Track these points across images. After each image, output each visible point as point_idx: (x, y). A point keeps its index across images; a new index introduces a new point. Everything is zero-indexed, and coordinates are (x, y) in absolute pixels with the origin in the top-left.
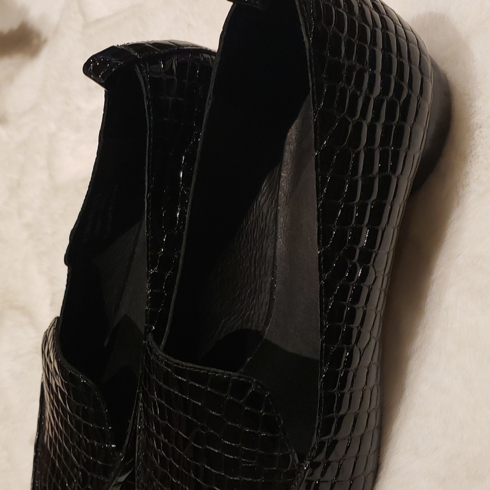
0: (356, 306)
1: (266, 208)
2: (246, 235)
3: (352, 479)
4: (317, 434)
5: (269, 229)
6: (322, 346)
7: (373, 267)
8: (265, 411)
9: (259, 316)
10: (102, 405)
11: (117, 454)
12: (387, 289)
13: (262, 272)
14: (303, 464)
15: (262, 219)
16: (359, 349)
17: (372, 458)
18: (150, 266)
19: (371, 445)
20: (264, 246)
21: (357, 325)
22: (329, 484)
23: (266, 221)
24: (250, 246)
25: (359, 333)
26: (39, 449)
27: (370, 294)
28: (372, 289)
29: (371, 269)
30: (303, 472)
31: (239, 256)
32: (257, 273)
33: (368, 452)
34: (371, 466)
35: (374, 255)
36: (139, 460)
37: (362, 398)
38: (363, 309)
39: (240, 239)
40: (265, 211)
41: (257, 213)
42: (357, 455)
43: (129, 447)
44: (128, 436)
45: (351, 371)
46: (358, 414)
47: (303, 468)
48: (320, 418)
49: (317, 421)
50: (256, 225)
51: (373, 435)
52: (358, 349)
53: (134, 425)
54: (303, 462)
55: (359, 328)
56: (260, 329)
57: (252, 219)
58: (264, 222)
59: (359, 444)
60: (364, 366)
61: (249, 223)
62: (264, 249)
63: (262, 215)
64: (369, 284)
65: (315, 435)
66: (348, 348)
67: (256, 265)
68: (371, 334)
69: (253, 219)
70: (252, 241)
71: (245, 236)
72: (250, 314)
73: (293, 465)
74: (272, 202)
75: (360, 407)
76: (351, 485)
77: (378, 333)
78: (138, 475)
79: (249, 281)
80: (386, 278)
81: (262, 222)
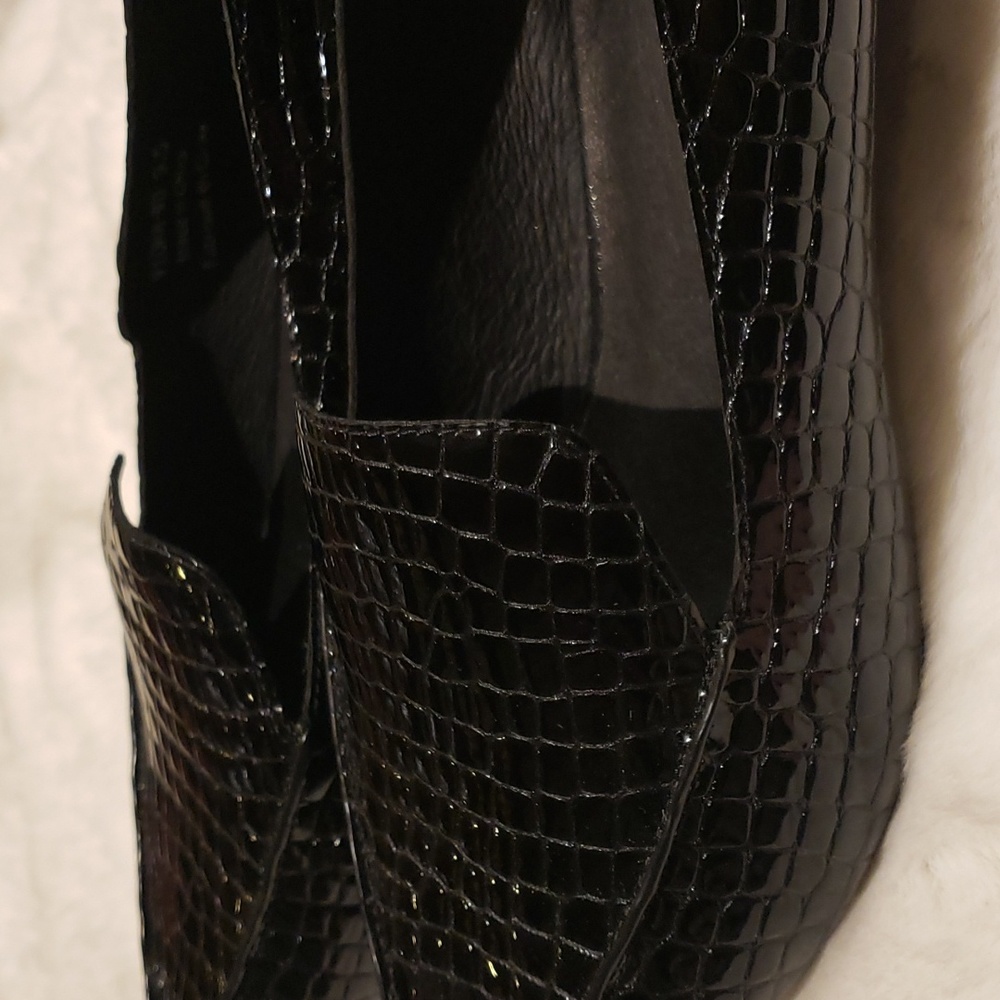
0: (791, 201)
1: (546, 64)
2: (508, 145)
3: (857, 665)
4: (742, 548)
5: (561, 117)
6: (716, 318)
7: (822, 90)
8: (594, 500)
9: (575, 346)
10: (232, 613)
11: (288, 727)
12: (871, 160)
13: (565, 235)
14: (718, 631)
15: (541, 94)
16: (819, 318)
17: (900, 611)
18: (280, 249)
19: (893, 575)
20: (557, 164)
21: (804, 253)
22: (798, 681)
23: (551, 102)
24: (524, 172)
25: (812, 273)
26: (143, 787)
27: (824, 165)
28: (826, 151)
29: (817, 96)
30: (722, 650)
31: (501, 201)
32: (553, 239)
33: (888, 595)
34: (902, 634)
35: (817, 58)
36: (341, 731)
37: (847, 448)
38: (812, 207)
39: (495, 154)
40: (544, 73)
41: (527, 84)
42: (858, 600)
43: (316, 707)
44: (309, 681)
45: (804, 378)
46: (842, 492)
47: (719, 642)
48: (741, 509)
49: (736, 519)
50: (529, 113)
51: (893, 549)
52: (814, 318)
53: (317, 650)
54: (718, 627)
55: (809, 260)
56: (583, 382)
57: (515, 100)
58: (547, 100)
59: (858, 573)
60: (839, 366)
61: (510, 111)
62: (558, 174)
63: (539, 84)
64: (818, 139)
65: (738, 555)
66: (786, 316)
67: (547, 218)
68: (844, 279)
69: (518, 102)
70: (527, 158)
71: (504, 146)
72: (552, 348)
73: (692, 636)
74: (559, 48)
75: (845, 473)
76: (856, 681)
77: (865, 277)
78: (345, 767)
79: (536, 263)
80: (861, 130)
81: (542, 102)
